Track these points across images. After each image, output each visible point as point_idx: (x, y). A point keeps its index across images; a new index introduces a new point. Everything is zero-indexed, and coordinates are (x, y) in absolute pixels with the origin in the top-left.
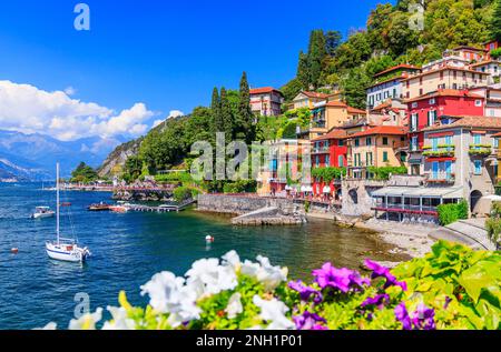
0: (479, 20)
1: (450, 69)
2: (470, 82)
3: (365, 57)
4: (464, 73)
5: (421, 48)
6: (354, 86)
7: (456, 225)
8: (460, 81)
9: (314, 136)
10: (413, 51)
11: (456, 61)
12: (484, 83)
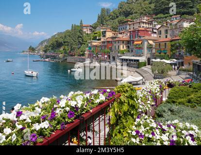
0: (150, 8)
1: (142, 22)
2: (147, 26)
3: (117, 17)
4: (146, 23)
5: (134, 15)
6: (114, 25)
7: (143, 68)
8: (145, 25)
9: (102, 40)
10: (131, 16)
11: (144, 19)
12: (151, 26)
